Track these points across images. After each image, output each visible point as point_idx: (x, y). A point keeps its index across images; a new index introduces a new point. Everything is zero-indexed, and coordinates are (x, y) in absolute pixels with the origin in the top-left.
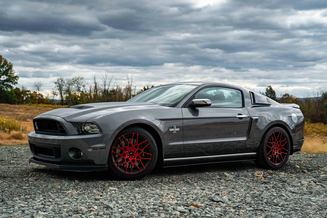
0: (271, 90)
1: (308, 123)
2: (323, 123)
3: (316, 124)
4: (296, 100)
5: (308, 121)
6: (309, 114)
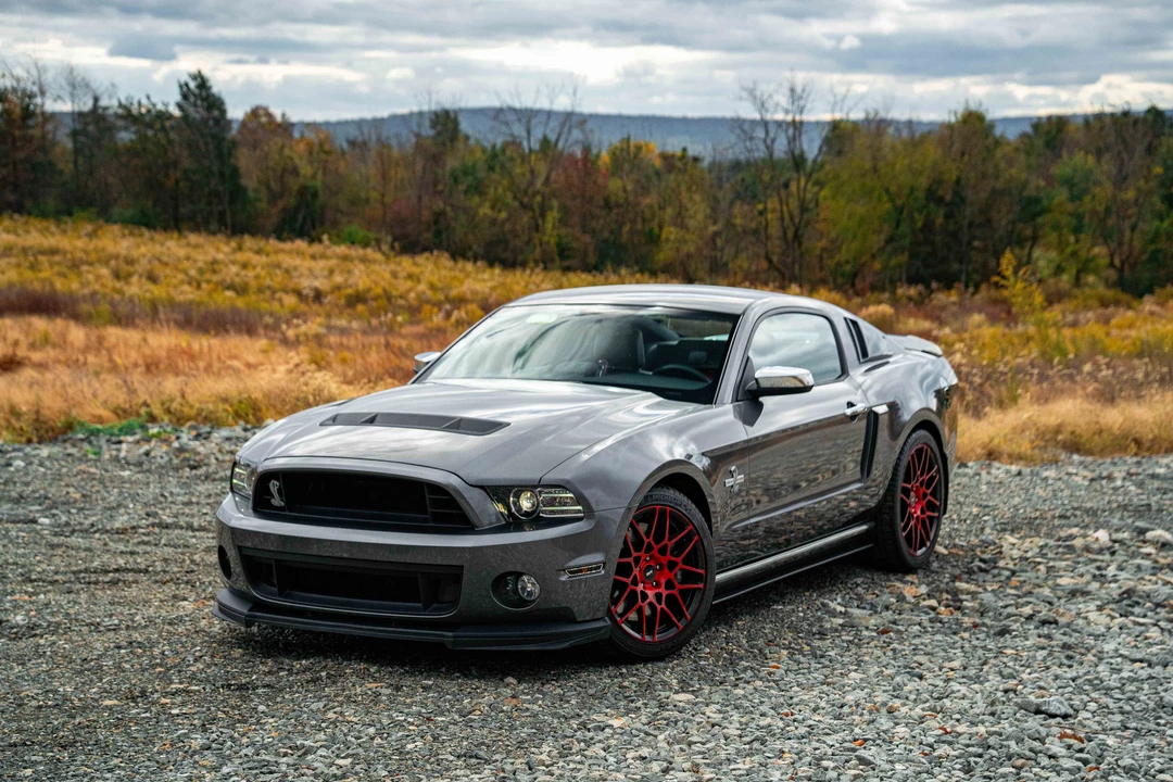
0: (204, 94)
1: (384, 254)
2: (446, 255)
3: (420, 259)
4: (327, 147)
5: (385, 247)
6: (385, 214)
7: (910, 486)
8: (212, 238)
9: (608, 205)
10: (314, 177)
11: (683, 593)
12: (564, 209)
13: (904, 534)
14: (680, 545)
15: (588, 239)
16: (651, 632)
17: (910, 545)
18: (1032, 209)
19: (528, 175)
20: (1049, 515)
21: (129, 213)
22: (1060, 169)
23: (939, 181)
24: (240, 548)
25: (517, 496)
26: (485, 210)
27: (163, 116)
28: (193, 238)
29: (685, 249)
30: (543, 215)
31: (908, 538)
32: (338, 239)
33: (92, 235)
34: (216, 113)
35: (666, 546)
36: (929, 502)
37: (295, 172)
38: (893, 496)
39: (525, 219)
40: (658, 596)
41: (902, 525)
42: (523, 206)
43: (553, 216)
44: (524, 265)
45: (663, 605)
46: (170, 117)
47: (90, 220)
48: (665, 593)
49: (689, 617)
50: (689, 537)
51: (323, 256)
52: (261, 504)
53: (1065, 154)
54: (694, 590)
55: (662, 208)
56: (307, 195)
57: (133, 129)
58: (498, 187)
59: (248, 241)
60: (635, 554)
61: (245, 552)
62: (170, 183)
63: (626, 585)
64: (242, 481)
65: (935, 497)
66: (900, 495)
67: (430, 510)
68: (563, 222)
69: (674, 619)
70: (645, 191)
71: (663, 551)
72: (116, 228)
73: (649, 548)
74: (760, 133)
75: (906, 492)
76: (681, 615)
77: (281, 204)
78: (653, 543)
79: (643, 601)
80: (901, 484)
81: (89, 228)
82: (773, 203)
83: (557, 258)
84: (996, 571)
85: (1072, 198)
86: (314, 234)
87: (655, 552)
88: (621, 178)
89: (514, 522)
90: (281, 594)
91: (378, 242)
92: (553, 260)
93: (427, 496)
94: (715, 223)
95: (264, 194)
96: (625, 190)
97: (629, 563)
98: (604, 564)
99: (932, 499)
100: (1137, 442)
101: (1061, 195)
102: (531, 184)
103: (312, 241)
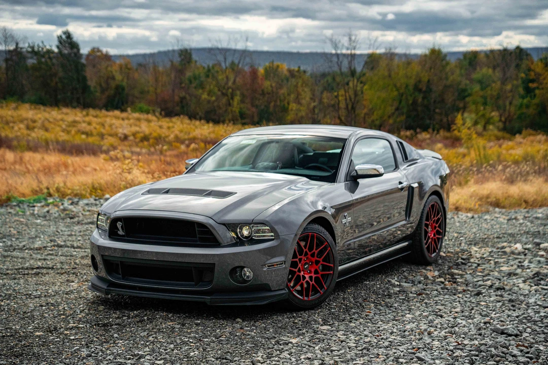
0: (69, 41)
1: (157, 117)
2: (186, 117)
3: (174, 119)
4: (129, 66)
5: (157, 114)
6: (157, 98)
7: (428, 223)
8: (74, 110)
9: (263, 94)
10: (122, 80)
11: (323, 276)
12: (243, 95)
13: (426, 246)
14: (321, 253)
15: (254, 109)
16: (307, 296)
17: (429, 252)
18: (463, 94)
19: (225, 79)
20: (491, 237)
21: (33, 98)
22: (476, 76)
23: (420, 81)
24: (102, 256)
25: (241, 229)
26: (205, 96)
27: (49, 52)
28: (65, 110)
29: (300, 114)
30: (232, 99)
31: (428, 248)
32: (134, 110)
33: (16, 108)
34: (75, 50)
35: (314, 252)
36: (438, 231)
37: (113, 78)
38: (421, 228)
39: (224, 100)
40: (311, 278)
41: (425, 242)
42: (223, 94)
43: (237, 99)
44: (223, 122)
45: (313, 282)
46: (53, 52)
47: (15, 102)
48: (314, 276)
49: (326, 287)
50: (325, 248)
51: (128, 119)
52: (113, 234)
53: (478, 69)
54: (329, 274)
55: (289, 95)
56: (119, 89)
57: (35, 57)
58: (211, 85)
59: (92, 111)
60: (299, 257)
61: (105, 258)
62: (53, 84)
63: (295, 272)
64: (103, 222)
65: (440, 228)
66: (424, 227)
67: (198, 236)
68: (242, 101)
69: (318, 289)
70: (281, 86)
71: (313, 255)
72: (27, 106)
73: (306, 254)
74: (335, 59)
75: (427, 226)
76: (322, 287)
77: (107, 93)
78: (308, 252)
79: (303, 280)
80: (424, 222)
81: (14, 105)
82: (342, 92)
83: (239, 118)
84: (470, 264)
85: (482, 89)
86: (123, 108)
87: (309, 256)
88: (270, 80)
89: (240, 241)
90: (124, 278)
91: (154, 111)
92: (237, 120)
93: (197, 229)
94: (314, 102)
95: (98, 89)
96: (271, 86)
97: (297, 261)
98: (285, 262)
99: (439, 229)
100: (526, 202)
101: (477, 88)
102: (227, 83)
103: (123, 111)
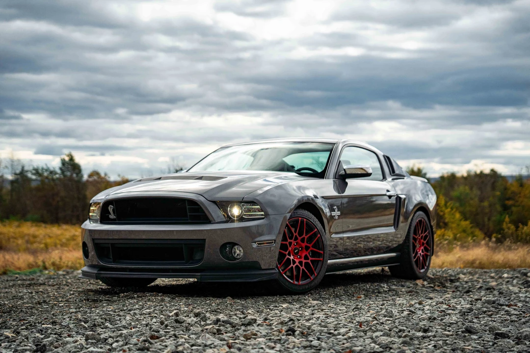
7: (416, 237)
11: (313, 262)
13: (415, 260)
14: (310, 239)
16: (298, 280)
17: (417, 266)
24: (94, 240)
25: (231, 208)
31: (417, 262)
35: (304, 238)
36: (425, 247)
38: (409, 240)
40: (301, 263)
41: (414, 255)
45: (303, 267)
48: (304, 261)
49: (316, 274)
50: (315, 235)
54: (318, 261)
60: (289, 240)
61: (97, 242)
63: (285, 255)
64: (94, 213)
65: (428, 246)
66: (411, 240)
67: (189, 214)
69: (308, 274)
71: (303, 240)
73: (296, 239)
75: (415, 240)
76: (312, 273)
78: (298, 236)
79: (293, 264)
80: (412, 235)
87: (299, 241)
89: (230, 220)
90: (114, 262)
93: (188, 207)
97: (286, 244)
98: (275, 241)
99: (427, 246)
